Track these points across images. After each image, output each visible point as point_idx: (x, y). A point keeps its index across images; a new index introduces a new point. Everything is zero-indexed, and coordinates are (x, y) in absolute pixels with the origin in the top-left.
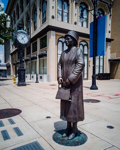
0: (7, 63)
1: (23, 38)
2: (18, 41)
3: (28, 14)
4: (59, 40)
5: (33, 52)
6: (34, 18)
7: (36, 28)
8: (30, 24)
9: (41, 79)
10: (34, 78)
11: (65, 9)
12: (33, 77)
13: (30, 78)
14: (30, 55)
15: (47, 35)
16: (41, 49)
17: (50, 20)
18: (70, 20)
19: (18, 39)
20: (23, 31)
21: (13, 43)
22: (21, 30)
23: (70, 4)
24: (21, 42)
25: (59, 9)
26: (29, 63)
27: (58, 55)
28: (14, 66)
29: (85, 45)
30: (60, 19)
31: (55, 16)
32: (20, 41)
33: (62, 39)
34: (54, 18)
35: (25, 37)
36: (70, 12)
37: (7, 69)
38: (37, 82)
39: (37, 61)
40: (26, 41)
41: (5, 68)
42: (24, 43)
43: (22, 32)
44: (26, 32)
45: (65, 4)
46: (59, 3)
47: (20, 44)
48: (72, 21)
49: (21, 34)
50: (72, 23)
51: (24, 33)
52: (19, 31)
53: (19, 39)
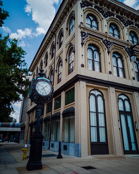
0: (23, 123)
1: (44, 88)
2: (37, 91)
3: (52, 67)
4: (91, 93)
5: (54, 110)
6: (58, 70)
7: (61, 80)
8: (53, 77)
9: (65, 151)
10: (55, 148)
11: (96, 58)
12: (53, 146)
13: (48, 147)
14: (51, 113)
15: (74, 87)
16: (66, 105)
17: (79, 69)
18: (103, 69)
19: (37, 89)
20: (45, 79)
21: (30, 95)
22: (43, 77)
23: (101, 53)
24: (41, 94)
25: (89, 58)
26: (49, 124)
27: (90, 113)
28: (30, 127)
29: (125, 100)
30: (90, 68)
31: (84, 65)
32: (39, 92)
33: (94, 91)
34: (84, 66)
35: (47, 86)
36: (102, 61)
37: (21, 131)
38: (60, 157)
39: (60, 121)
40: (48, 92)
41: (19, 129)
42: (44, 94)
43: (43, 80)
44: (48, 80)
45: (95, 54)
46: (89, 52)
47: (38, 95)
48: (105, 70)
49: (42, 82)
50: (106, 73)
51: (46, 81)
52: (39, 79)
53: (39, 90)
